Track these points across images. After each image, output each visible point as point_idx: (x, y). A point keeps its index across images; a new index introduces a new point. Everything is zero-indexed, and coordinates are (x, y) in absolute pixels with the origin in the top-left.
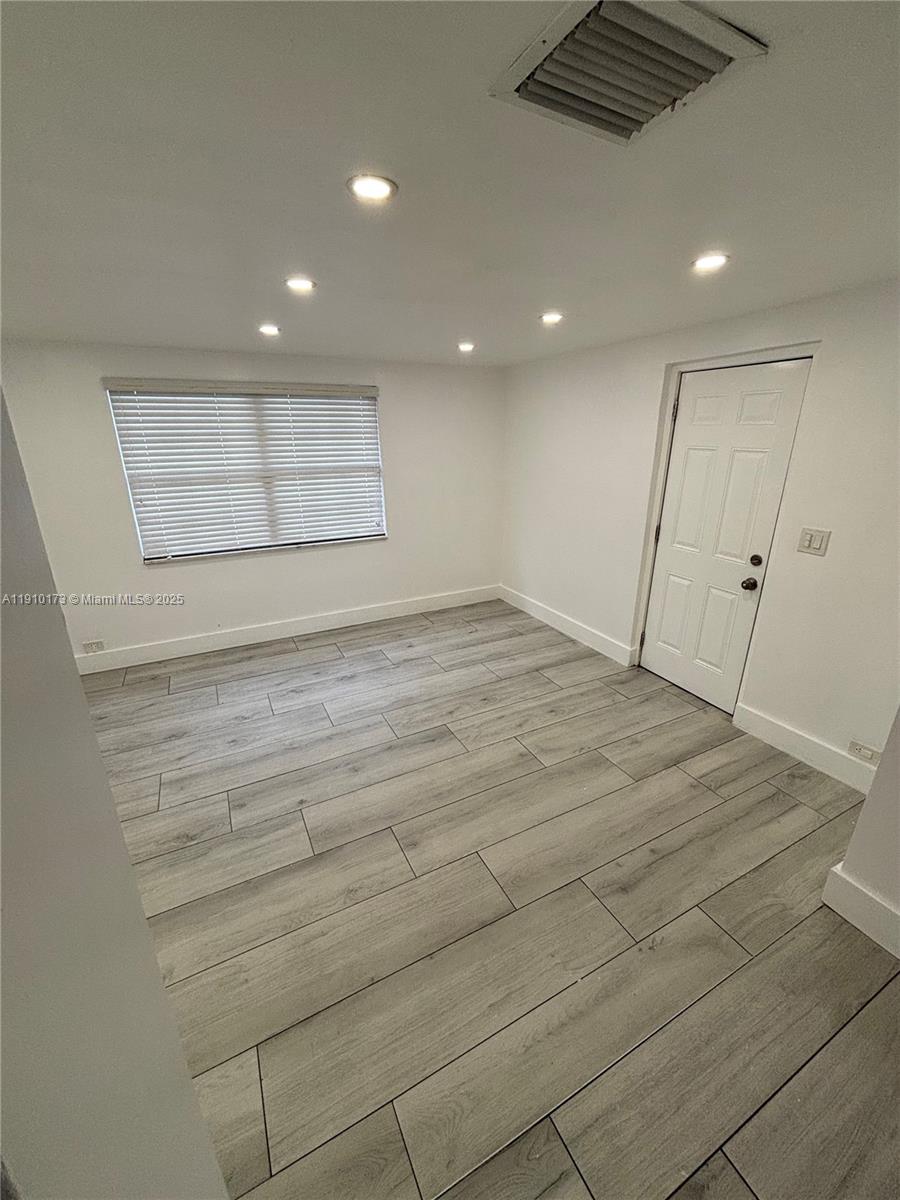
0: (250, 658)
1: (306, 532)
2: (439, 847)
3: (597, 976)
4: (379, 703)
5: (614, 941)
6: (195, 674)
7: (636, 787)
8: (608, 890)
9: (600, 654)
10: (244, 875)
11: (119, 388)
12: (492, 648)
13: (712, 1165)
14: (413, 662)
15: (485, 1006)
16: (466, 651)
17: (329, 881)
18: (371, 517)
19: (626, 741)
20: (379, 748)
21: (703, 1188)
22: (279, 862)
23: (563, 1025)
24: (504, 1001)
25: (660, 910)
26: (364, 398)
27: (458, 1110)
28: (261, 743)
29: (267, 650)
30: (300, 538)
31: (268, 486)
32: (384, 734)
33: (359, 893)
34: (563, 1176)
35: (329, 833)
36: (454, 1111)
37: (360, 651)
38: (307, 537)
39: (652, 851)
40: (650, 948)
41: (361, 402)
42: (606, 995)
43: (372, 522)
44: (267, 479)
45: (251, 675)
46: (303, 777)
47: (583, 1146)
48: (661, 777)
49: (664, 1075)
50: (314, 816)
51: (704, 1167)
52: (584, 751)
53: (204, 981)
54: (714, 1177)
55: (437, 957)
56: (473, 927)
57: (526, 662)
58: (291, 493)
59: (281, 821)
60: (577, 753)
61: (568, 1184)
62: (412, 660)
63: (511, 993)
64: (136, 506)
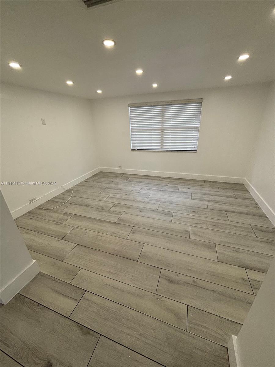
0: (147, 179)
1: (171, 147)
2: (138, 237)
3: (136, 289)
4: (163, 199)
5: (150, 288)
6: (134, 179)
7: (216, 263)
8: (165, 277)
9: (267, 217)
10: (102, 219)
11: (132, 106)
12: (216, 198)
13: (96, 334)
14: (184, 193)
15: (109, 271)
16: (205, 196)
17: (113, 229)
18: (193, 144)
19: (232, 248)
20: (151, 209)
21: (89, 334)
22: (109, 220)
23: (117, 288)
24: (113, 274)
25: (174, 295)
26: (197, 103)
27: (86, 280)
28: (130, 197)
29: (152, 178)
30: (169, 149)
31: (162, 132)
32: (155, 207)
33: (114, 234)
34: (76, 300)
35: (122, 220)
36: (86, 279)
37: (173, 185)
38: (171, 149)
39: (194, 281)
40: (157, 298)
41: (196, 105)
42: (133, 294)
43: (193, 146)
44: (162, 130)
45: (144, 183)
46: (129, 207)
47: (84, 301)
48: (231, 267)
49: (111, 311)
50: (124, 216)
51: (94, 332)
52: (210, 242)
53: (82, 230)
54: (93, 336)
55: (112, 256)
56: (125, 257)
57: (226, 207)
58: (169, 135)
59: (117, 213)
60: (206, 241)
61: (75, 302)
62: (185, 192)
63: (116, 274)
64: (132, 136)
